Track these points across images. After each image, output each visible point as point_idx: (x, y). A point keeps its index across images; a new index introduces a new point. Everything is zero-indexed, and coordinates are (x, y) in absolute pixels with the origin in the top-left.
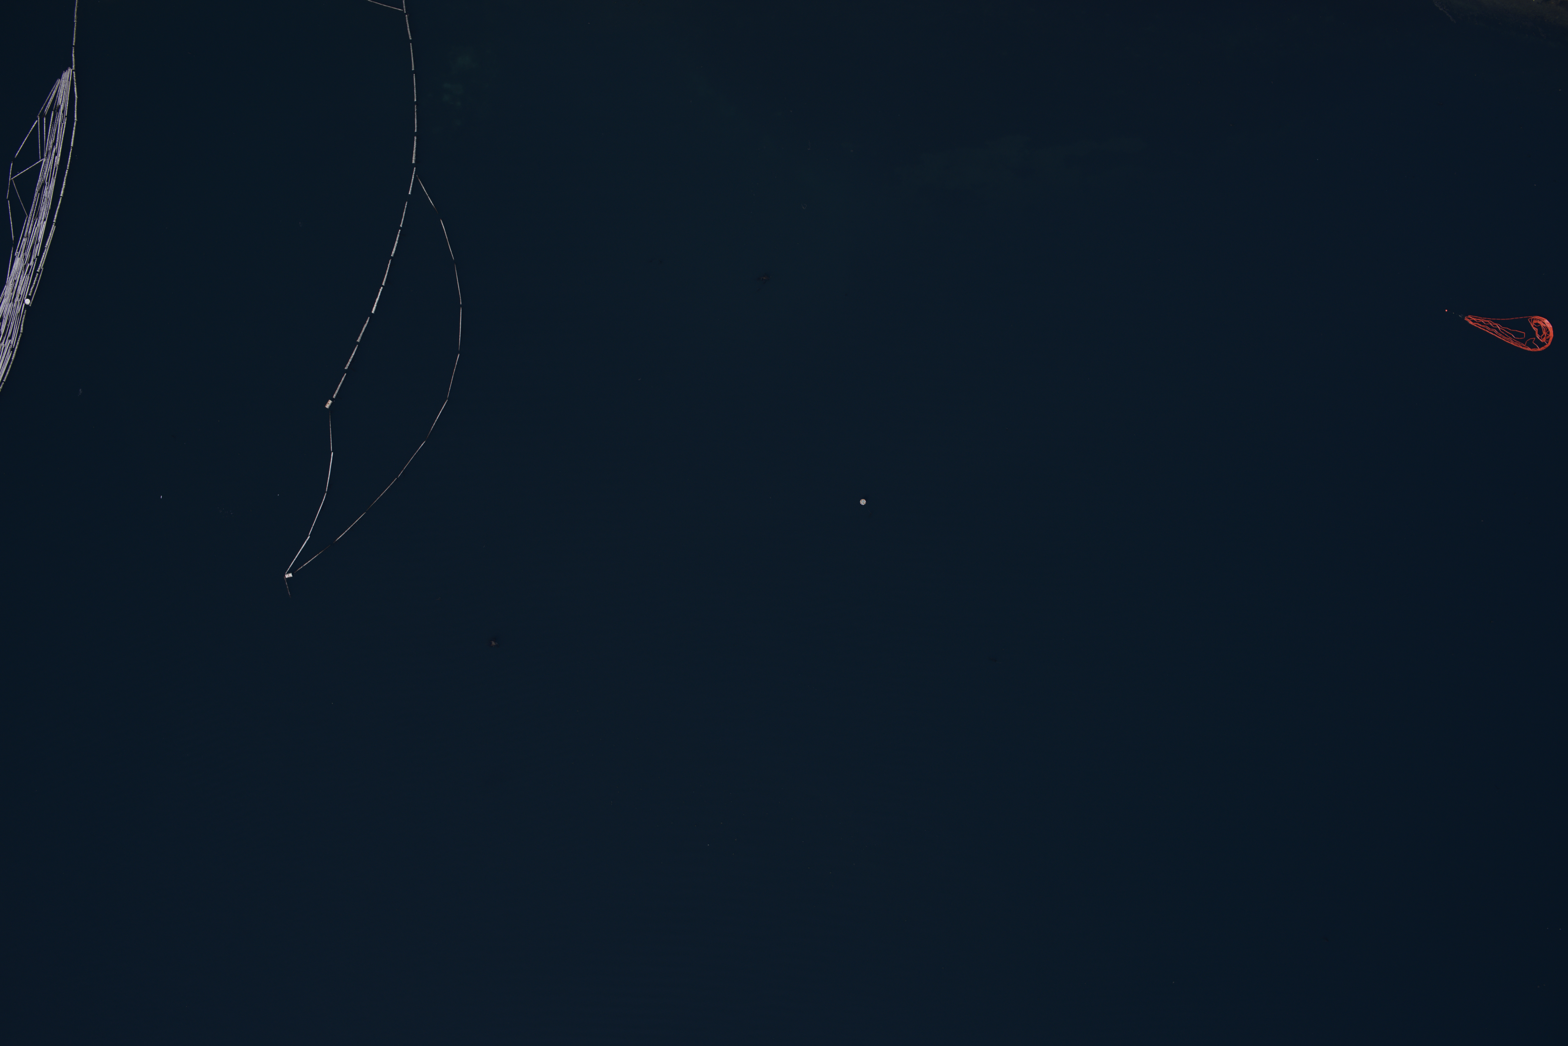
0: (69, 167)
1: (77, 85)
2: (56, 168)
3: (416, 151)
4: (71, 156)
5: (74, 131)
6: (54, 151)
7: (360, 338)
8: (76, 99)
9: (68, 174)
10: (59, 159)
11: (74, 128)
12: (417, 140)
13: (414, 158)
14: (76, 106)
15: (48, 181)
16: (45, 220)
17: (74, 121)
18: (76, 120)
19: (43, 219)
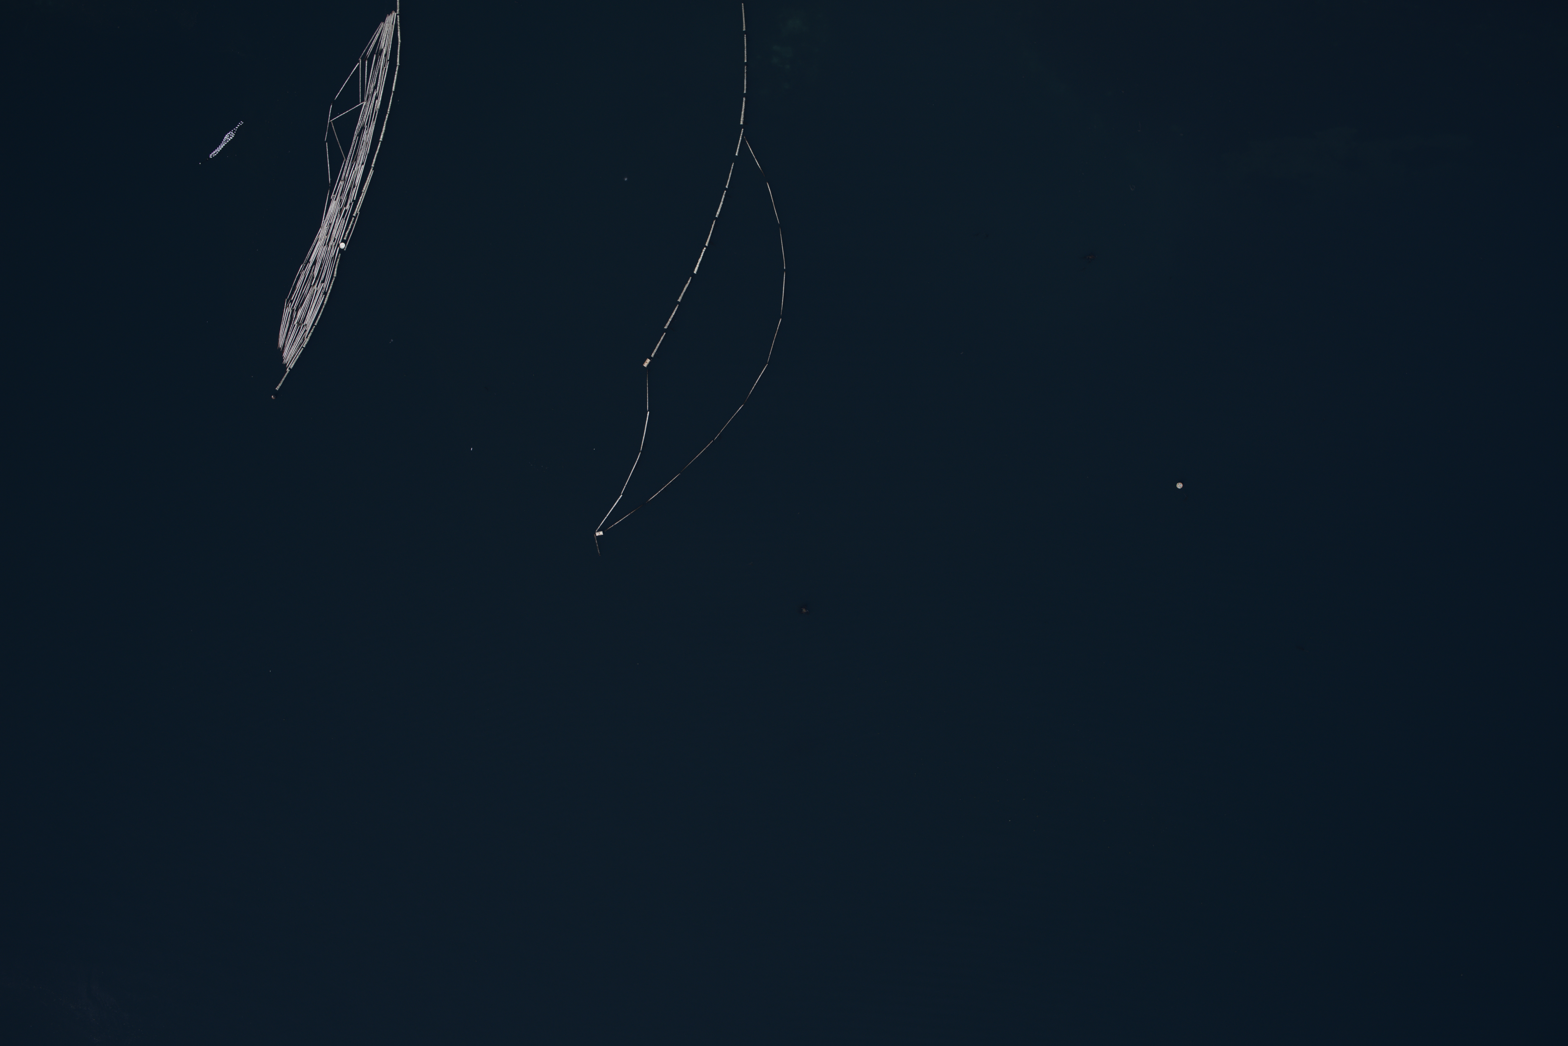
0: (390, 111)
1: (400, 28)
2: (376, 112)
3: (744, 112)
4: (392, 100)
5: (396, 76)
6: (375, 95)
7: (680, 298)
8: (399, 43)
9: (388, 118)
10: (380, 103)
11: (396, 73)
12: (746, 101)
13: (742, 119)
14: (399, 50)
15: (367, 125)
16: (363, 164)
17: (397, 66)
18: (398, 64)
19: (361, 162)
